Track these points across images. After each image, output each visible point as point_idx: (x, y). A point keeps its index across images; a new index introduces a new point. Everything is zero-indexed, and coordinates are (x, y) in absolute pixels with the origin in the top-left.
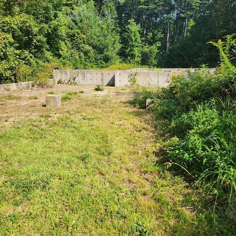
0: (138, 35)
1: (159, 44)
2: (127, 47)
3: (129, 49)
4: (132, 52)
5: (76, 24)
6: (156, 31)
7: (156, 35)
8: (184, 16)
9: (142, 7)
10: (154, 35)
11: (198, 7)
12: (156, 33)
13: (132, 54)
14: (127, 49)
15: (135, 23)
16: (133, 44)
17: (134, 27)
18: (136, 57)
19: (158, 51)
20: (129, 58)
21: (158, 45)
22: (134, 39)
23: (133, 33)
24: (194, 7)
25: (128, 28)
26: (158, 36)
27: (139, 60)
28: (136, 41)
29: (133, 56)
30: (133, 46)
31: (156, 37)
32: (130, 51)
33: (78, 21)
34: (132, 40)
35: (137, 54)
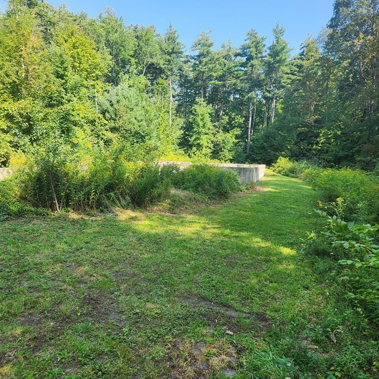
0: (208, 119)
1: (238, 131)
2: (191, 134)
3: (194, 137)
4: (199, 142)
5: (112, 105)
6: (233, 114)
7: (234, 119)
8: (271, 95)
9: (215, 82)
10: (231, 119)
11: (288, 84)
12: (233, 117)
13: (198, 144)
14: (191, 136)
15: (205, 104)
16: (200, 130)
17: (203, 109)
18: (204, 148)
19: (237, 141)
20: (194, 149)
21: (236, 133)
22: (201, 124)
23: (200, 116)
24: (284, 84)
25: (195, 109)
26: (236, 121)
27: (208, 152)
28: (204, 126)
29: (199, 146)
30: (199, 133)
31: (233, 122)
32: (195, 140)
33: (114, 102)
34: (198, 126)
35: (206, 144)
